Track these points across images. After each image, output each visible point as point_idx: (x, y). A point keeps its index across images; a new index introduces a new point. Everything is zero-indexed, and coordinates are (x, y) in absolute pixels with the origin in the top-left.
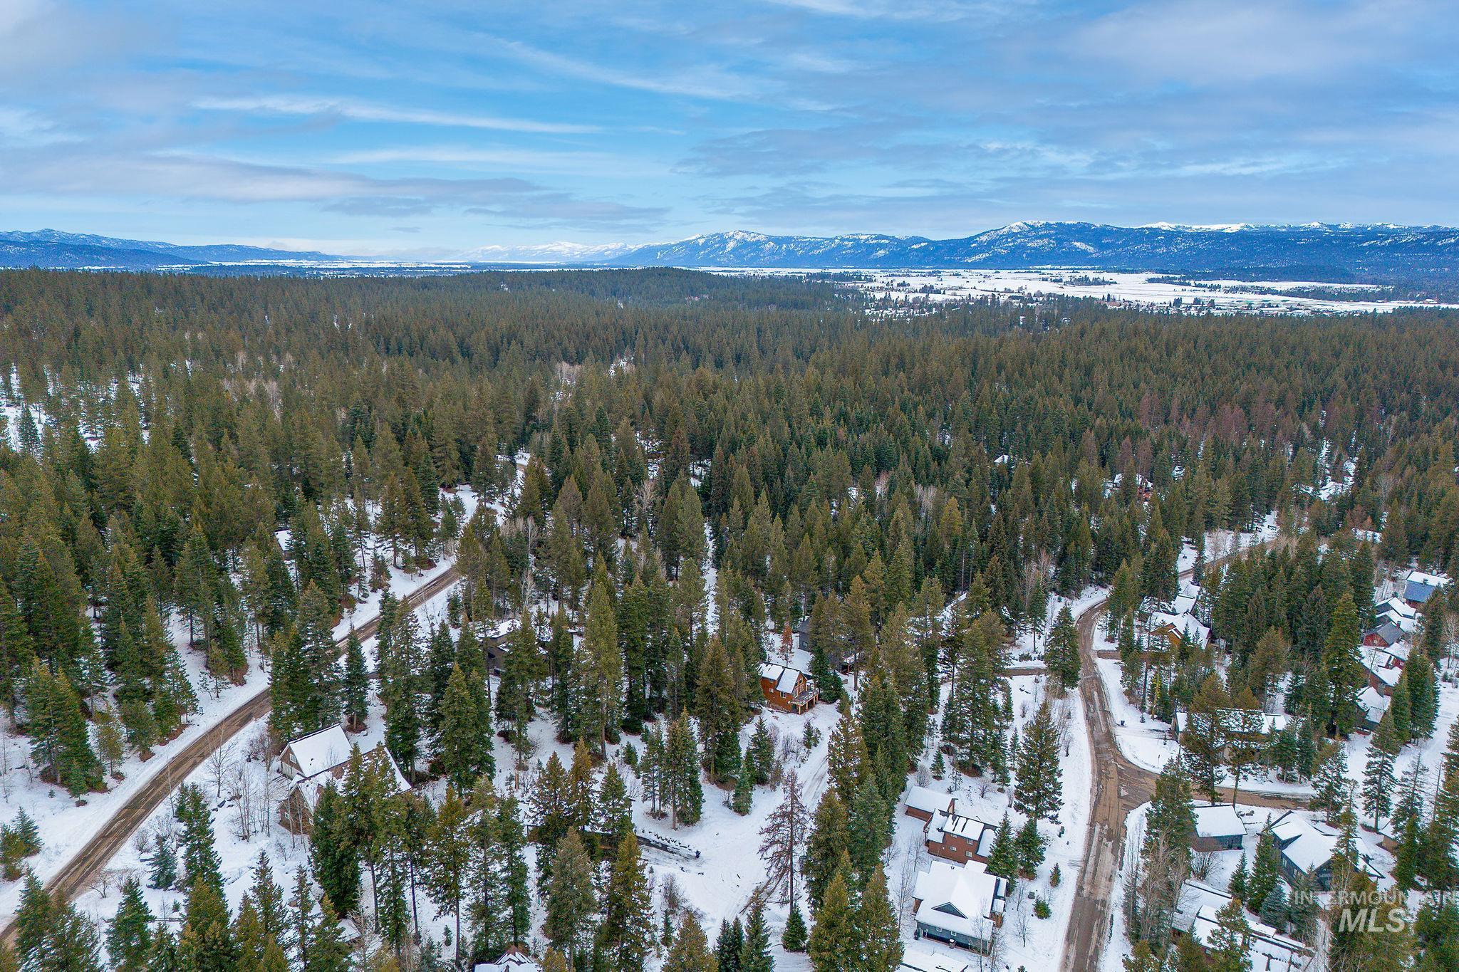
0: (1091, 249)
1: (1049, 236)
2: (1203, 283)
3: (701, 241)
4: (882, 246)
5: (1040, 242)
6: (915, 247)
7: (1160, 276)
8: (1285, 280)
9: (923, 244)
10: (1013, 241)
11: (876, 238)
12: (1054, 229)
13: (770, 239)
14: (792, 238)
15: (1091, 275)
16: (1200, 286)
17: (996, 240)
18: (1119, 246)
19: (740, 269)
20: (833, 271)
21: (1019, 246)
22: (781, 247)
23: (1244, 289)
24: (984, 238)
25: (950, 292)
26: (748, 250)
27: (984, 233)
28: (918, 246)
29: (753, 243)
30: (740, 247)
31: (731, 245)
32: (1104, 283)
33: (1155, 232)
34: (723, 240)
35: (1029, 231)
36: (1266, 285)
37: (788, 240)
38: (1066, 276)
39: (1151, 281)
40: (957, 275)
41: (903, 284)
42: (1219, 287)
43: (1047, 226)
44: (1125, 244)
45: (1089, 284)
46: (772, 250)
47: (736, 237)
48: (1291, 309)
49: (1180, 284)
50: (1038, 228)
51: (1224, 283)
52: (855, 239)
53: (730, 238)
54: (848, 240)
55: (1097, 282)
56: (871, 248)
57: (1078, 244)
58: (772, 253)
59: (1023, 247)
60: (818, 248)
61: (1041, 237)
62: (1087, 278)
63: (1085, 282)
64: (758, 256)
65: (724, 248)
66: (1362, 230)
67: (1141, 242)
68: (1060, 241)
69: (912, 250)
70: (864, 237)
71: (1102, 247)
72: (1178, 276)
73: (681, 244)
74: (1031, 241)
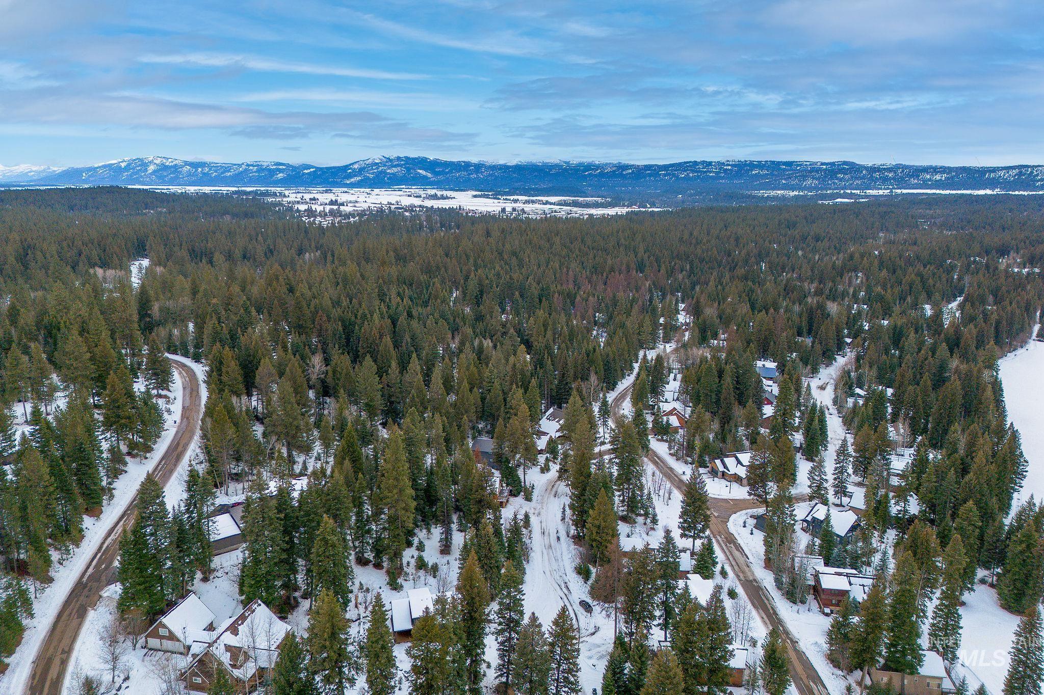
0: (429, 175)
1: (401, 166)
2: (508, 197)
3: (123, 165)
4: (281, 171)
5: (395, 170)
6: (306, 171)
7: (479, 193)
8: (553, 196)
9: (312, 170)
10: (377, 168)
11: (275, 165)
12: (403, 160)
13: (186, 163)
14: (205, 163)
15: (439, 193)
16: (506, 199)
17: (364, 168)
18: (447, 173)
19: (165, 187)
20: (249, 189)
21: (381, 172)
22: (196, 170)
23: (533, 202)
24: (356, 166)
25: (352, 205)
26: (168, 171)
27: (356, 162)
28: (309, 171)
29: (171, 167)
30: (160, 170)
31: (151, 168)
32: (447, 198)
33: (468, 165)
34: (144, 164)
35: (387, 162)
36: (544, 199)
37: (203, 165)
38: (422, 193)
39: (475, 196)
40: (346, 192)
41: (314, 199)
42: (518, 200)
43: (399, 158)
44: (451, 172)
45: (439, 199)
46: (189, 172)
47: (155, 161)
48: (568, 214)
49: (494, 198)
50: (392, 160)
51: (520, 198)
52: (258, 165)
53: (150, 162)
54: (252, 165)
55: (443, 198)
56: (272, 172)
57: (421, 171)
58: (189, 174)
59: (383, 172)
60: (229, 171)
61: (395, 166)
62: (436, 195)
63: (435, 197)
64: (177, 178)
65: (146, 170)
66: (581, 164)
67: (460, 170)
68: (408, 169)
69: (304, 174)
70: (265, 164)
71: (436, 174)
72: (490, 193)
73: (104, 166)
74: (389, 168)
